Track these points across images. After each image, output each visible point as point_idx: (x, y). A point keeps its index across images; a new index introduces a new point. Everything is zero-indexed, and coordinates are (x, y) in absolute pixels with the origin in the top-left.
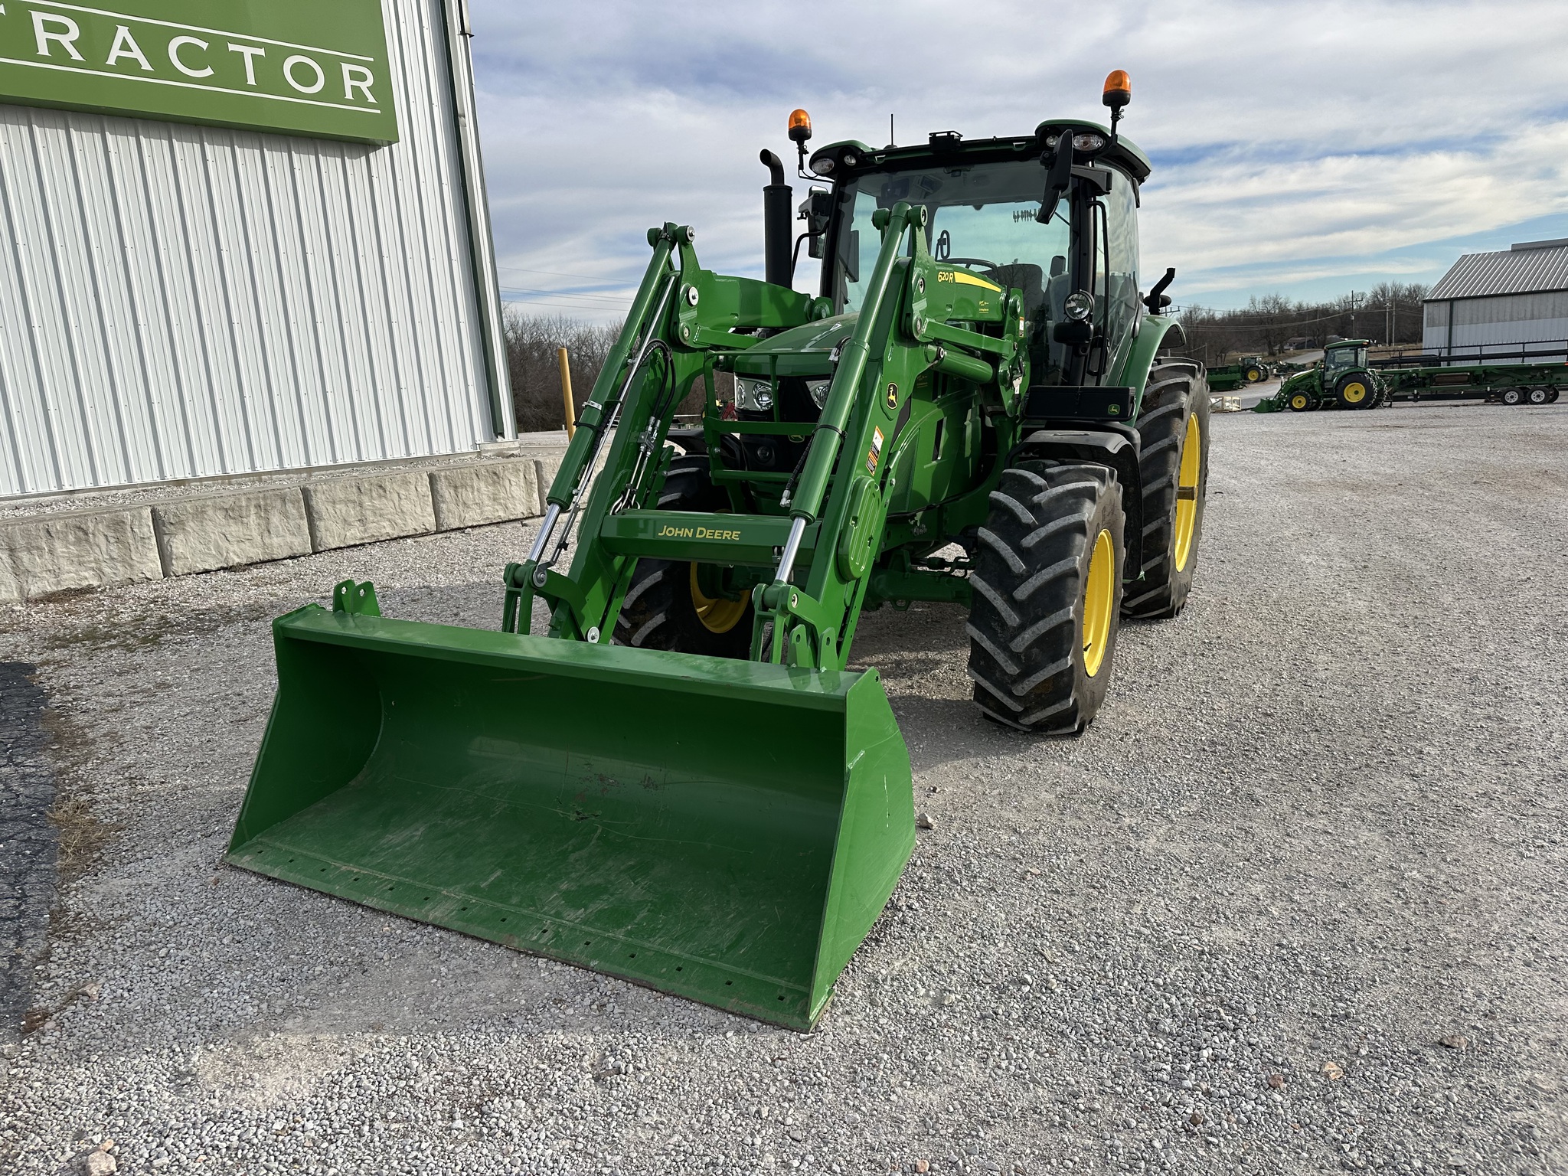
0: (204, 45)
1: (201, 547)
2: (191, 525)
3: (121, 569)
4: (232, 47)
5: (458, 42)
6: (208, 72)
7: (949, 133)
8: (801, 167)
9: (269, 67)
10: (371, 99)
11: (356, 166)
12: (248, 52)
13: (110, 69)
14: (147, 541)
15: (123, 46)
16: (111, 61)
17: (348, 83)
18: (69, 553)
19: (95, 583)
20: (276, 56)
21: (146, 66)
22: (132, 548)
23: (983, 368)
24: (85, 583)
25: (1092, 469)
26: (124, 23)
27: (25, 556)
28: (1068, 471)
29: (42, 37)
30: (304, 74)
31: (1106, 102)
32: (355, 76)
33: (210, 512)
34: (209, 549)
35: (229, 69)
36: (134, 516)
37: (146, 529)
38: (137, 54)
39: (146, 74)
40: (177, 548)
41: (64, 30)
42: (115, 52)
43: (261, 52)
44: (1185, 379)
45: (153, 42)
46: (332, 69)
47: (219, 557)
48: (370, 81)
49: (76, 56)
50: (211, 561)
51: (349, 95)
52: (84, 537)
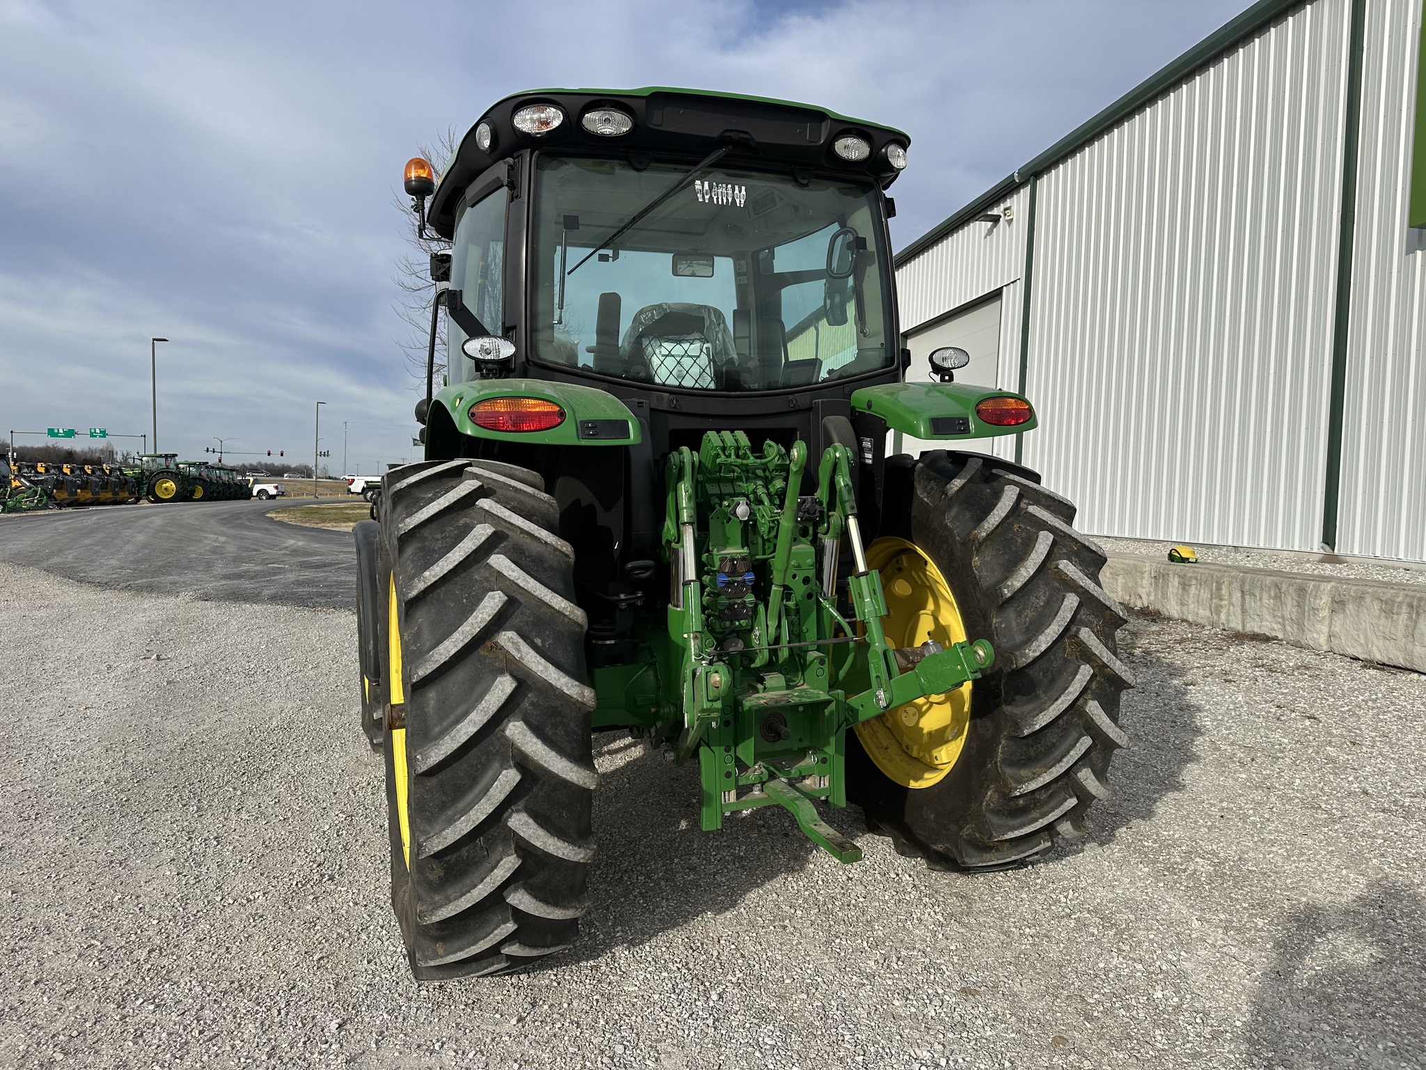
1: (1353, 632)
2: (1351, 607)
3: (1296, 630)
19: (1281, 637)
22: (1306, 614)
24: (1274, 634)
27: (1247, 597)
33: (1368, 600)
34: (1359, 636)
36: (1315, 587)
40: (1335, 626)
50: (1360, 649)
52: (1279, 594)
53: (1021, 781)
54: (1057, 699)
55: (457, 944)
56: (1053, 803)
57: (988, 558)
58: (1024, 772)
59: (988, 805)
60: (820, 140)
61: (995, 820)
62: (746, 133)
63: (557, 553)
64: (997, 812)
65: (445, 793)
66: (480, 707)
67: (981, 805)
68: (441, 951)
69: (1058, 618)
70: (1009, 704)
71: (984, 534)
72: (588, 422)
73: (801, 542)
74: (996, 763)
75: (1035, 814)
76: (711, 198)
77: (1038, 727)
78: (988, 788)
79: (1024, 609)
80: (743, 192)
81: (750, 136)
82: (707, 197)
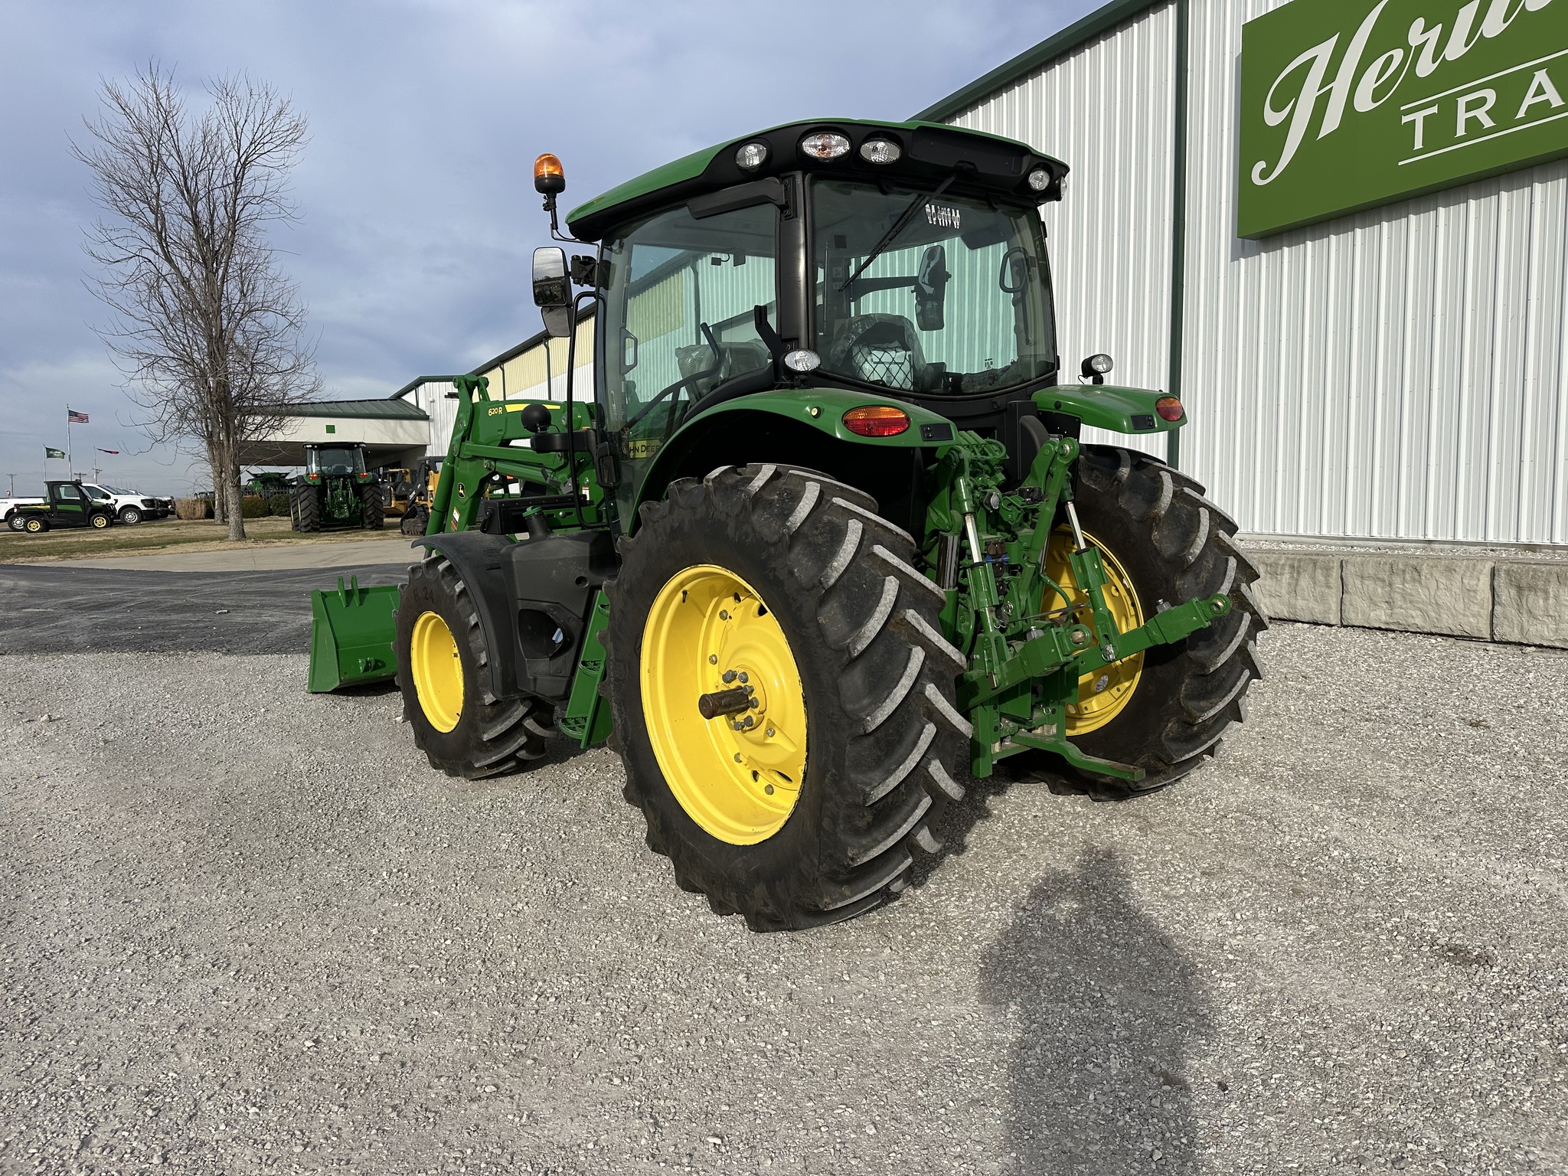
53: (1203, 711)
54: (1231, 642)
55: (861, 885)
56: (1217, 727)
57: (1166, 533)
58: (1203, 704)
59: (1167, 735)
60: (1020, 171)
61: (1174, 746)
62: (973, 164)
63: (905, 542)
64: (1174, 740)
65: (880, 749)
66: (907, 673)
67: (1160, 736)
68: (847, 893)
69: (1227, 577)
70: (1194, 649)
71: (1163, 512)
72: (927, 426)
73: (1024, 527)
74: (1178, 699)
75: (1204, 737)
76: (937, 221)
77: (1219, 665)
78: (1169, 721)
79: (1201, 571)
80: (958, 216)
81: (975, 167)
82: (934, 219)
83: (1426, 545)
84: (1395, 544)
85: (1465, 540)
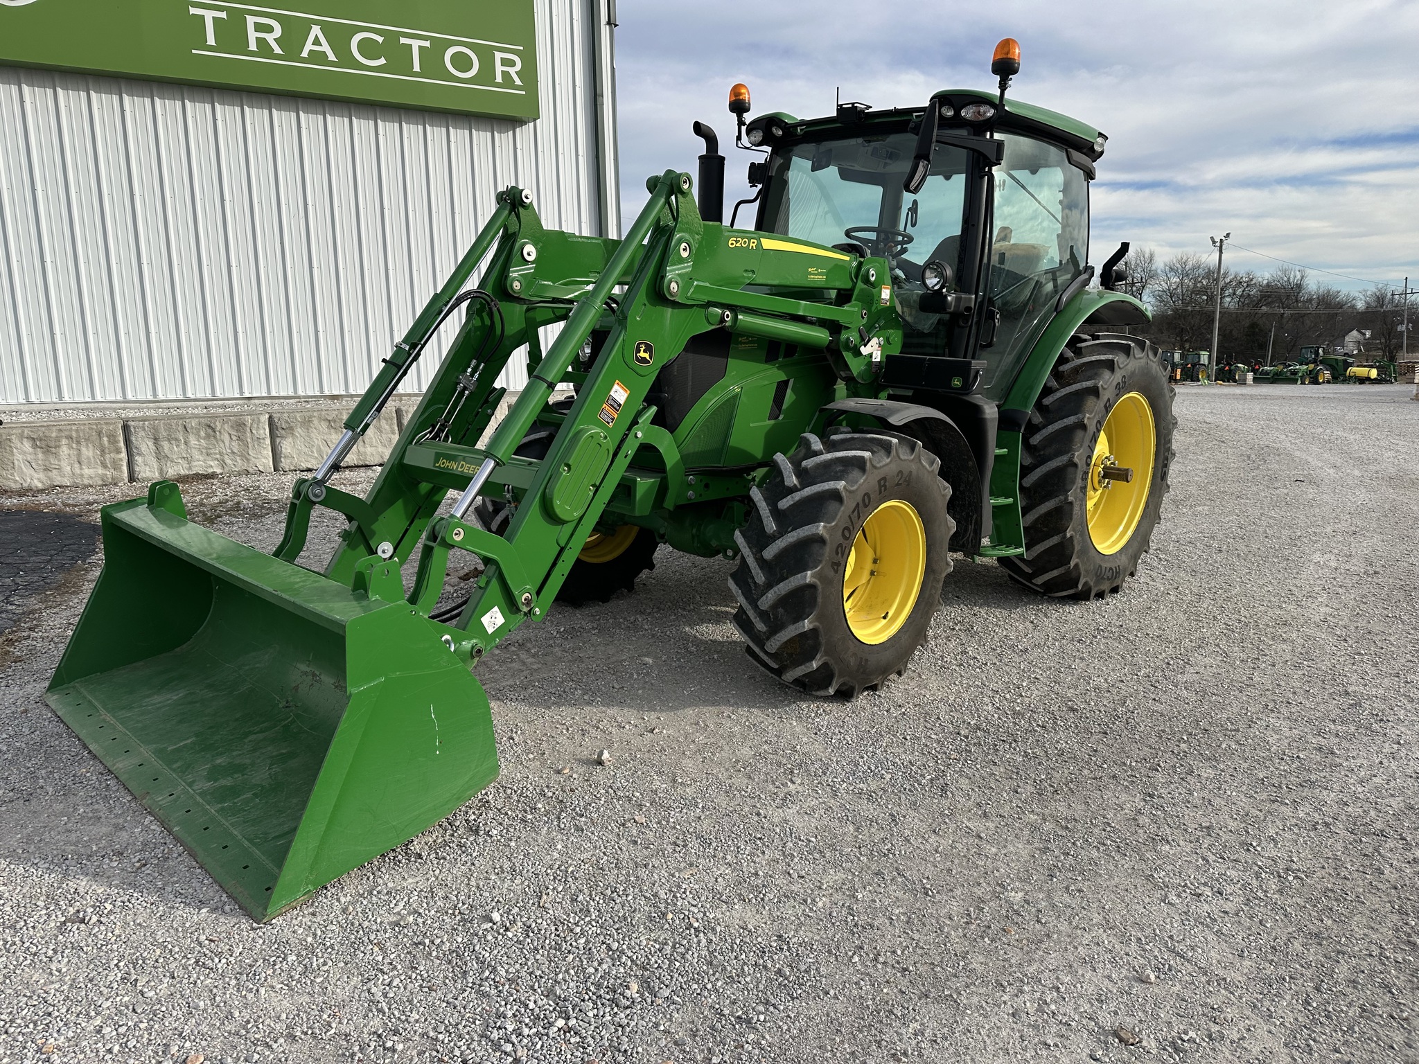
0: (380, 39)
1: (306, 450)
2: (299, 431)
3: (239, 461)
4: (403, 40)
5: (605, 30)
6: (382, 61)
7: (853, 104)
8: (739, 138)
9: (432, 58)
10: (518, 82)
11: (503, 139)
12: (415, 44)
13: (304, 60)
14: (262, 441)
15: (316, 41)
16: (305, 54)
17: (499, 68)
18: (200, 445)
19: (219, 471)
20: (439, 47)
21: (332, 57)
22: (250, 445)
23: (821, 335)
24: (210, 470)
25: (878, 439)
26: (317, 22)
27: (165, 444)
28: (853, 439)
29: (252, 35)
30: (461, 62)
31: (995, 71)
32: (505, 62)
33: (316, 422)
34: (312, 452)
35: (399, 57)
36: (253, 420)
37: (262, 432)
38: (325, 48)
39: (332, 64)
40: (286, 449)
41: (270, 29)
42: (309, 46)
43: (427, 44)
44: (1110, 357)
45: (339, 38)
46: (486, 57)
47: (320, 459)
48: (518, 67)
49: (278, 50)
50: (314, 462)
51: (499, 79)
52: (212, 433)
83: (246, 402)
84: (215, 402)
85: (277, 395)
